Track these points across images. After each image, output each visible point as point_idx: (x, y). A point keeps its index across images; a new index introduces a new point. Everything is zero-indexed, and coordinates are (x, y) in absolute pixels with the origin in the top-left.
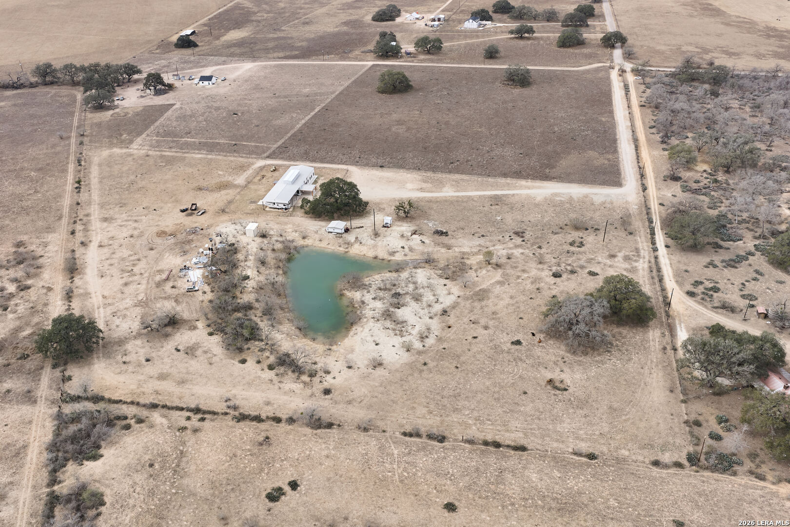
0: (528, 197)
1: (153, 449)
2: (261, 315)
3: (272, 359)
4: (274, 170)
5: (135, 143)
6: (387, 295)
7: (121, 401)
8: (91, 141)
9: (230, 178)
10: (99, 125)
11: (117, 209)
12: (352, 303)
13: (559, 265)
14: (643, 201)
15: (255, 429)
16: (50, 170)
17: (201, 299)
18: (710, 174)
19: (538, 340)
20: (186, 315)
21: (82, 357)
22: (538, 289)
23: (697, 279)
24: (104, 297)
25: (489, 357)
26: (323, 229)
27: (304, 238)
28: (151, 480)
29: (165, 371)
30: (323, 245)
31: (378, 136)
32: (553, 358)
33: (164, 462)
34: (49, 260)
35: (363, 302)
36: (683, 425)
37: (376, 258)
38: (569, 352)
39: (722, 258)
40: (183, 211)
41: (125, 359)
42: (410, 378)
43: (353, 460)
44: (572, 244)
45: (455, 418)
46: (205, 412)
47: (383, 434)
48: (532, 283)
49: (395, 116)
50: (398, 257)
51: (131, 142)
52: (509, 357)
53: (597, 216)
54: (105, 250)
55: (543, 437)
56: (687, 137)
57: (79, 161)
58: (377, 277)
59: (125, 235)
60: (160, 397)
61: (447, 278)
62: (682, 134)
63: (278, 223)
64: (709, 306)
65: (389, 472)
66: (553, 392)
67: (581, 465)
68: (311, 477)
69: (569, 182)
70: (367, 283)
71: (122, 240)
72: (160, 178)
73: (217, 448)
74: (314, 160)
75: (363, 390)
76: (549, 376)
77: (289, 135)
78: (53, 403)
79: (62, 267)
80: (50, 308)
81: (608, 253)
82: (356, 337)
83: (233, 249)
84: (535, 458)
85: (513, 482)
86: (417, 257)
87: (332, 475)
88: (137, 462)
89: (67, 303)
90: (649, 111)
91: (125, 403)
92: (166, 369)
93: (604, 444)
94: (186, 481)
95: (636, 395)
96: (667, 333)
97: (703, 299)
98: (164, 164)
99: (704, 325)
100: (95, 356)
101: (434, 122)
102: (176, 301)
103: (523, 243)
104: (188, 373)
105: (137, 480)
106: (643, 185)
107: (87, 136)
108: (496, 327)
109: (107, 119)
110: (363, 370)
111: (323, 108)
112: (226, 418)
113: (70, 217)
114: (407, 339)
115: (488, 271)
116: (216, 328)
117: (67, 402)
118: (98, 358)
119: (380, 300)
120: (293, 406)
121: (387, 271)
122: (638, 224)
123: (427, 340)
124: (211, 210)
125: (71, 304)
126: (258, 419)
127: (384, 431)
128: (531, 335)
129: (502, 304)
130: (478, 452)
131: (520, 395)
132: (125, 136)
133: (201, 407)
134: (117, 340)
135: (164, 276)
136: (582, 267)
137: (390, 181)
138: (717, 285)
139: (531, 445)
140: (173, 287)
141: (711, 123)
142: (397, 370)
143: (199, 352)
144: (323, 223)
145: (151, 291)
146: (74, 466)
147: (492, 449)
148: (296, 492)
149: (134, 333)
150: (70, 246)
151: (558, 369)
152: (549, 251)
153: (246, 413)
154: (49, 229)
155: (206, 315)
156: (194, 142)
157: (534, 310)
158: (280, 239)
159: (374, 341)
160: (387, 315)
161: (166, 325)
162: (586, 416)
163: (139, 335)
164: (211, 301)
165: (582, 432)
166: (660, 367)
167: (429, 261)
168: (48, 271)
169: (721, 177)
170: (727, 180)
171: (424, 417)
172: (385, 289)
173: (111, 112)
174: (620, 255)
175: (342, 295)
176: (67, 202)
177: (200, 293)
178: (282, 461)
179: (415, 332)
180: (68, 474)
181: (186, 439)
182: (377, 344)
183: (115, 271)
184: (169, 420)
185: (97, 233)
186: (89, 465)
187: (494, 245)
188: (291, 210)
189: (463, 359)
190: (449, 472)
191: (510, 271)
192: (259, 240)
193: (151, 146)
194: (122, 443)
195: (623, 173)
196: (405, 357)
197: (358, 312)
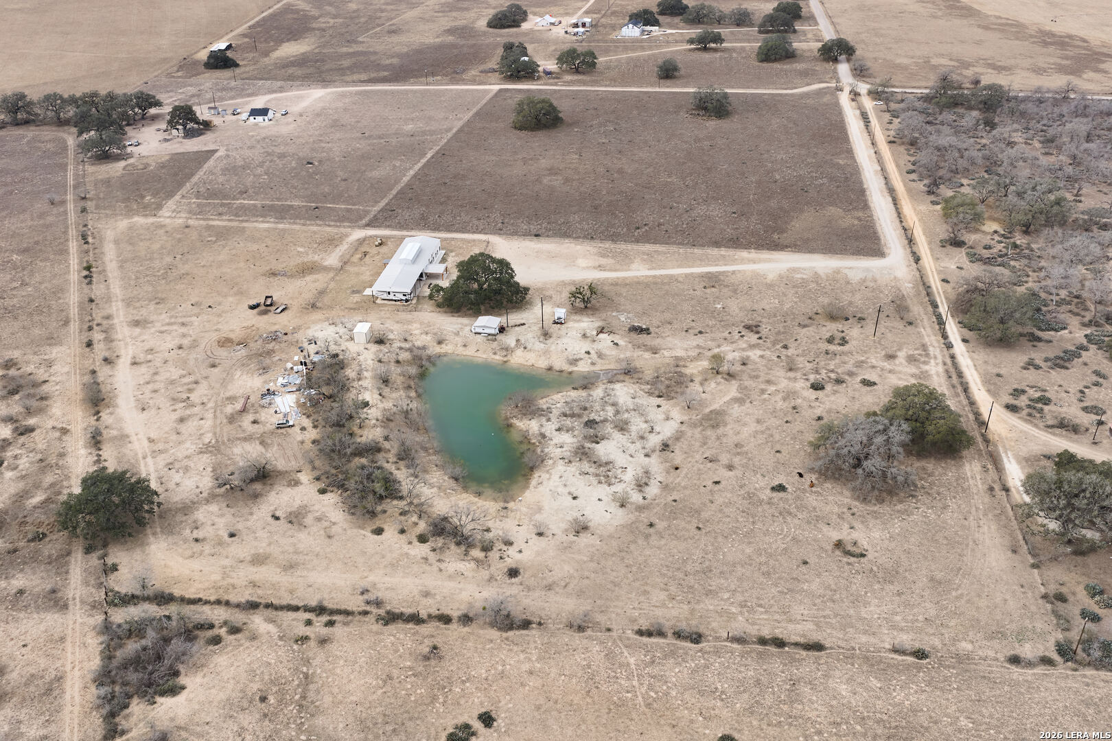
0: (756, 275)
1: (262, 673)
2: (395, 460)
3: (422, 526)
4: (380, 244)
5: (165, 209)
6: (577, 424)
7: (200, 600)
8: (97, 207)
9: (316, 258)
10: (107, 182)
11: (152, 307)
12: (526, 438)
13: (817, 372)
14: (918, 276)
15: (414, 634)
16: (41, 250)
17: (299, 438)
18: (1003, 235)
19: (809, 483)
20: (281, 465)
21: (130, 535)
22: (794, 408)
23: (1016, 386)
24: (151, 440)
25: (743, 512)
26: (467, 329)
27: (440, 343)
28: (267, 722)
29: (261, 551)
30: (470, 352)
31: (525, 191)
32: (836, 509)
33: (281, 693)
34: (58, 387)
35: (543, 436)
36: (1041, 601)
37: (550, 369)
38: (857, 499)
39: (1044, 356)
40: (253, 307)
41: (196, 534)
42: (632, 547)
43: (571, 676)
44: (830, 340)
45: (709, 604)
46: (333, 612)
47: (607, 634)
48: (784, 399)
49: (544, 163)
50: (583, 367)
51: (159, 207)
52: (770, 511)
53: (858, 299)
54: (143, 369)
55: (843, 628)
56: (962, 185)
57: (84, 237)
58: (557, 397)
59: (171, 346)
60: (260, 592)
61: (659, 396)
62: (955, 180)
63: (398, 322)
64: (1041, 425)
65: (628, 692)
66: (845, 560)
67: (908, 667)
68: (511, 705)
69: (809, 252)
70: (545, 407)
71: (167, 354)
72: (211, 259)
73: (361, 667)
74: (436, 228)
75: (566, 568)
76: (835, 536)
77: (394, 192)
78: (94, 607)
79: (80, 396)
80: (70, 460)
81: (883, 353)
82: (541, 488)
83: (336, 363)
84: (838, 660)
85: (814, 698)
86: (612, 367)
87: (542, 701)
88: (241, 695)
89: (95, 452)
90: (902, 149)
91: (207, 602)
92: (262, 547)
93: (934, 634)
94: (319, 721)
95: (965, 559)
96: (989, 467)
97: (1030, 415)
98: (214, 239)
99: (1039, 453)
100: (149, 531)
101: (601, 170)
102: (262, 443)
103: (760, 341)
104: (296, 552)
105: (245, 724)
106: (914, 253)
107: (91, 200)
108: (745, 466)
109: (118, 174)
110: (561, 537)
111: (437, 153)
112: (367, 619)
113: (82, 321)
114: (619, 488)
115: (718, 384)
116: (331, 482)
117: (116, 605)
118: (154, 534)
119: (568, 431)
120: (465, 596)
121: (570, 388)
122: (918, 310)
123: (647, 489)
124: (295, 305)
125: (101, 453)
126: (415, 619)
127: (609, 630)
128: (797, 477)
129: (746, 432)
130: (754, 655)
131: (798, 566)
132: (148, 198)
133: (326, 604)
134: (179, 506)
135: (239, 406)
136: (851, 374)
137: (552, 257)
138: (1047, 394)
139: (829, 640)
140: (255, 422)
141: (991, 165)
142: (611, 536)
143: (309, 520)
144: (465, 321)
145: (221, 429)
146: (141, 706)
147: (773, 649)
148: (492, 730)
149: (205, 495)
150: (88, 364)
151: (846, 526)
152: (800, 351)
153: (397, 611)
154: (52, 340)
155: (311, 462)
156: (255, 206)
157: (794, 438)
158: (407, 345)
159: (569, 493)
160: (582, 453)
161: (252, 481)
162: (899, 594)
163: (211, 498)
164: (314, 442)
165: (898, 618)
166: (990, 516)
167: (629, 372)
168: (59, 404)
169: (1020, 239)
170: (1028, 244)
171: (664, 605)
172: (573, 415)
173: (122, 164)
174: (902, 355)
175: (510, 426)
176: (73, 298)
177: (297, 429)
178: (464, 682)
179: (629, 476)
180: (133, 720)
181: (311, 654)
182: (574, 498)
183: (161, 400)
184: (279, 626)
185: (126, 344)
186: (165, 703)
187: (719, 346)
188: (414, 301)
189: (705, 515)
190: (716, 688)
191: (748, 383)
192: (374, 348)
193: (190, 212)
194: (212, 666)
195: (882, 237)
196: (620, 517)
197: (539, 450)
